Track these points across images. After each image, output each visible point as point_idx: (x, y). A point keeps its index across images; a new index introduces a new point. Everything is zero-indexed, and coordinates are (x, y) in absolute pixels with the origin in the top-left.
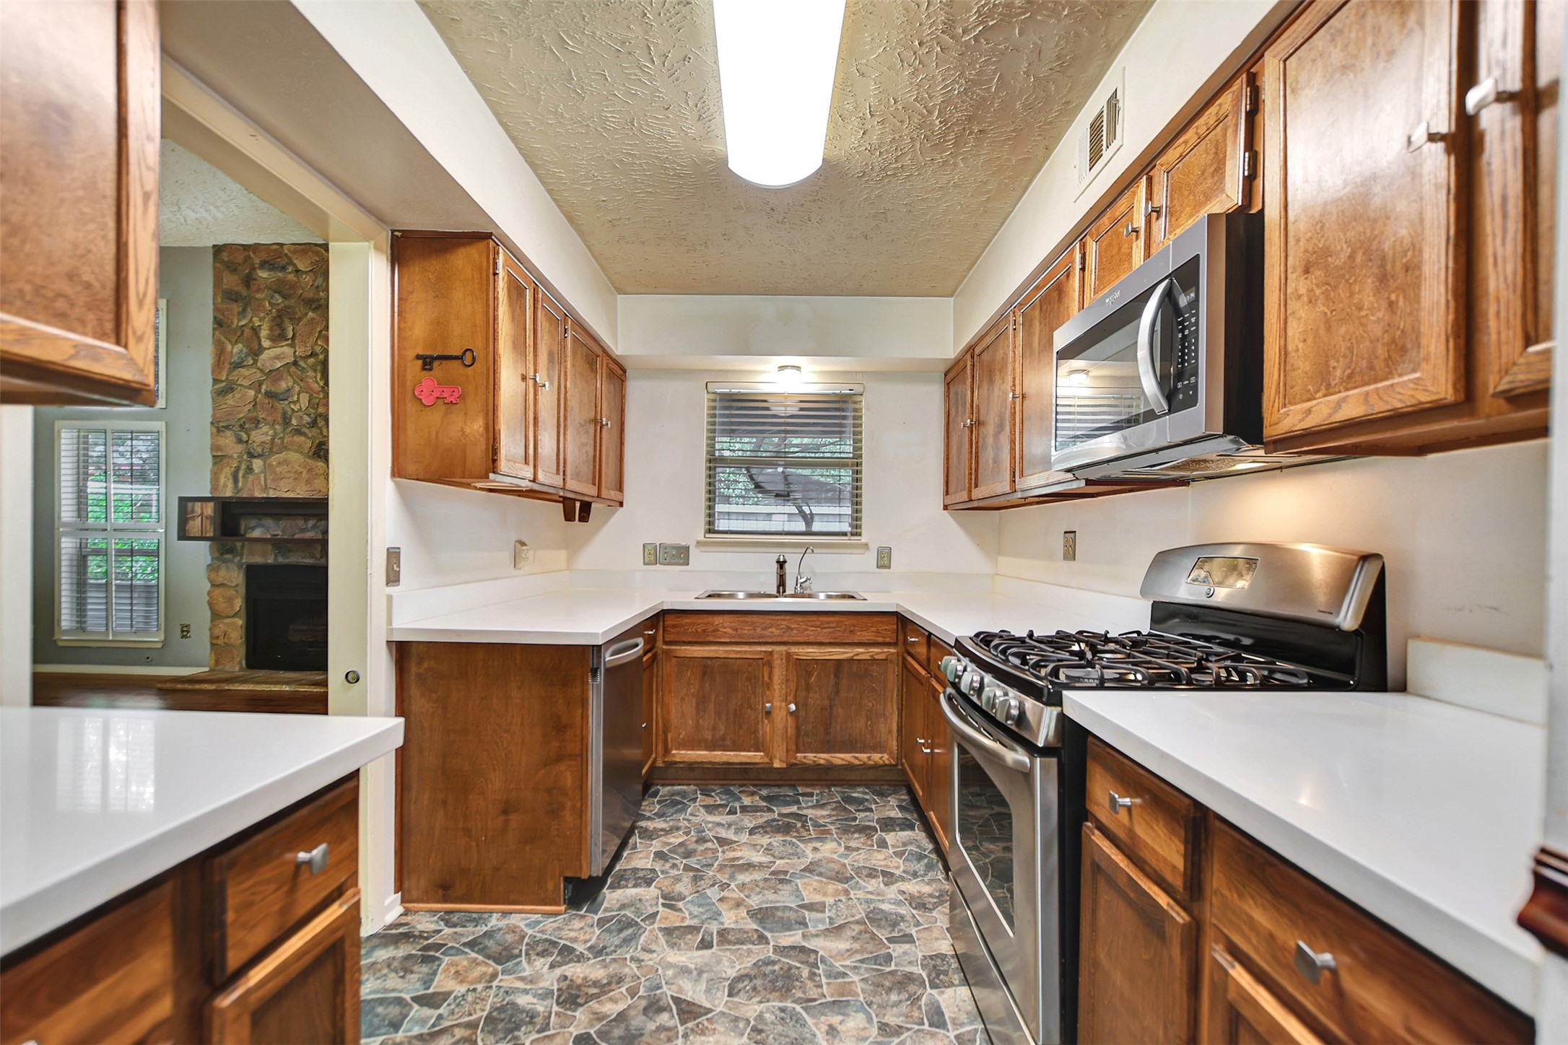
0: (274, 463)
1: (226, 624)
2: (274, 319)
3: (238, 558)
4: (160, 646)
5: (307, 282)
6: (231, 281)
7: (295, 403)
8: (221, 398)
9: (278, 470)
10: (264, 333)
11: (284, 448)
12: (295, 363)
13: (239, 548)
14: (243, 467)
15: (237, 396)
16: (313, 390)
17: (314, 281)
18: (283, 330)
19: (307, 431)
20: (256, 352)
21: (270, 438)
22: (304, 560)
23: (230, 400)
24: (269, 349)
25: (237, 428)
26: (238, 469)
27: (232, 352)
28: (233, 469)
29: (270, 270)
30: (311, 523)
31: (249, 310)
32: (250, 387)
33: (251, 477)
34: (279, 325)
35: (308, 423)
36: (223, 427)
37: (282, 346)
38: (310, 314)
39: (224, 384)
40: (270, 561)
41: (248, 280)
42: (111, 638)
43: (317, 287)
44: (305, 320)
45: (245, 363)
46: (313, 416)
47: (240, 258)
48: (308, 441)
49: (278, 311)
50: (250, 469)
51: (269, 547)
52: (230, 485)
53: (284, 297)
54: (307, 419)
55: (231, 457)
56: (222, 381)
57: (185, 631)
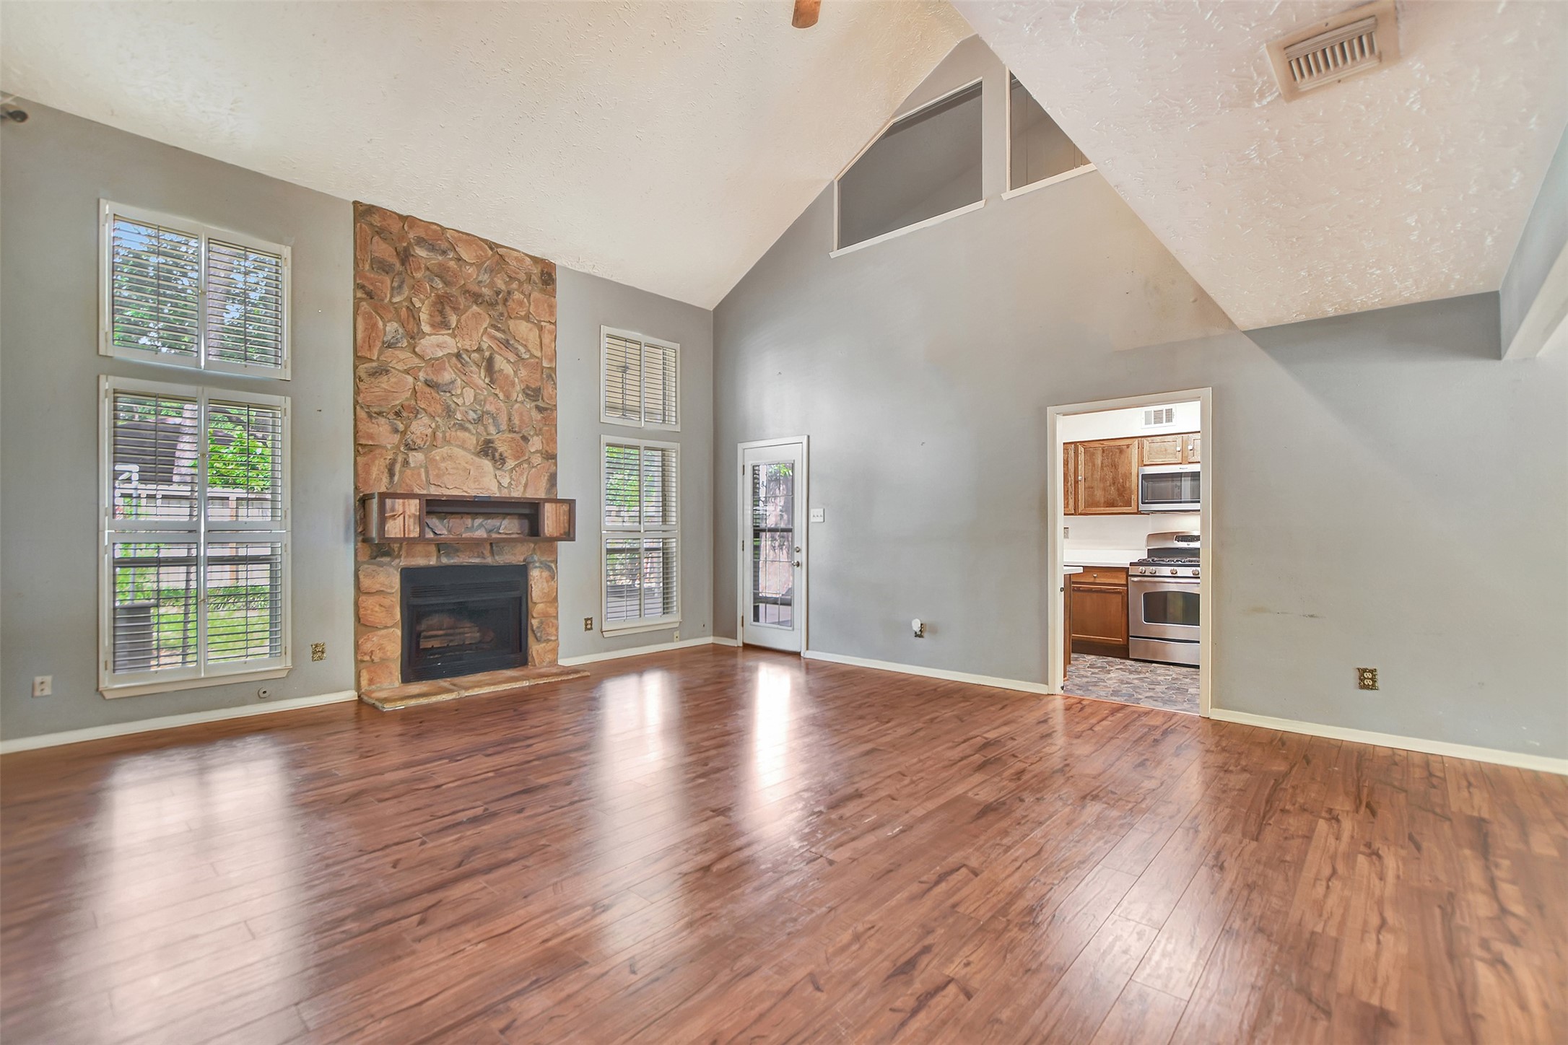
0: (438, 458)
1: (382, 636)
2: (434, 304)
3: (397, 561)
4: (284, 674)
5: (470, 275)
6: (382, 249)
7: (457, 396)
8: (373, 380)
9: (443, 465)
10: (424, 316)
11: (447, 441)
12: (458, 356)
13: (396, 549)
14: (400, 459)
15: (393, 380)
16: (477, 387)
17: (478, 275)
18: (444, 318)
19: (470, 427)
20: (414, 336)
21: (430, 430)
22: (470, 560)
23: (384, 383)
24: (430, 335)
25: (391, 416)
26: (393, 462)
27: (385, 330)
28: (388, 462)
29: (429, 250)
30: (478, 521)
31: (405, 287)
32: (407, 372)
33: (408, 472)
34: (441, 312)
35: (474, 420)
36: (375, 413)
37: (443, 335)
38: (475, 307)
39: (374, 364)
40: (433, 562)
41: (405, 256)
42: (203, 675)
43: (481, 282)
44: (469, 313)
45: (400, 345)
46: (479, 412)
47: (395, 227)
48: (472, 437)
49: (438, 296)
50: (406, 463)
51: (433, 548)
52: (385, 479)
53: (446, 283)
54: (472, 415)
55: (384, 447)
56: (371, 360)
57: (318, 652)
